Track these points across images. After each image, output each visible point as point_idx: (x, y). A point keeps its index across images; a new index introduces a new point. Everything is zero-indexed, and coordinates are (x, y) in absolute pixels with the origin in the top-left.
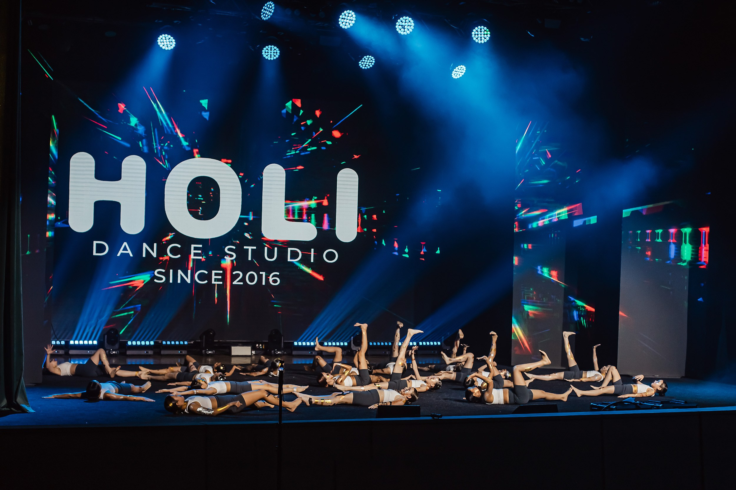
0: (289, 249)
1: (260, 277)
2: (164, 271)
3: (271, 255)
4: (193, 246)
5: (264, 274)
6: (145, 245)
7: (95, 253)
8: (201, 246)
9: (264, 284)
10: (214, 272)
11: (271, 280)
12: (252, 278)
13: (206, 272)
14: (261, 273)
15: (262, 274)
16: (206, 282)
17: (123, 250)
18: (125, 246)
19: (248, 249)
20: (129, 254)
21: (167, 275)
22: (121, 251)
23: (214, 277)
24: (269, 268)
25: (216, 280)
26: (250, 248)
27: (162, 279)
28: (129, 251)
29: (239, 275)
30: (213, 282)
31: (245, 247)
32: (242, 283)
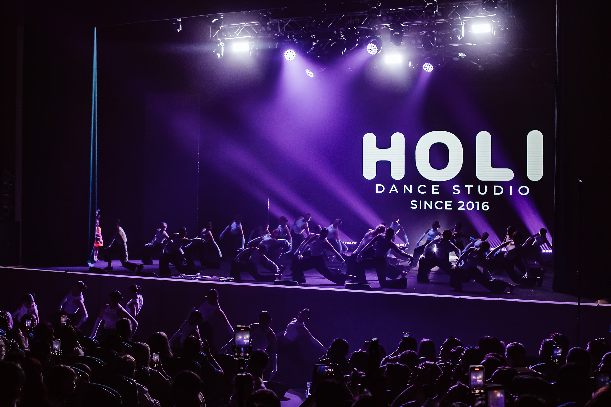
0: (495, 187)
1: (476, 205)
2: (416, 201)
3: (482, 191)
4: (433, 186)
5: (478, 203)
6: (405, 186)
7: (377, 192)
8: (438, 186)
9: (478, 209)
10: (446, 202)
11: (483, 207)
12: (470, 206)
13: (442, 202)
14: (476, 202)
15: (477, 204)
16: (442, 208)
17: (393, 189)
18: (394, 187)
19: (467, 188)
20: (396, 191)
21: (418, 204)
22: (392, 190)
23: (446, 205)
24: (481, 199)
25: (448, 207)
26: (469, 187)
27: (415, 206)
28: (396, 190)
29: (461, 204)
30: (446, 208)
31: (466, 186)
32: (464, 209)
